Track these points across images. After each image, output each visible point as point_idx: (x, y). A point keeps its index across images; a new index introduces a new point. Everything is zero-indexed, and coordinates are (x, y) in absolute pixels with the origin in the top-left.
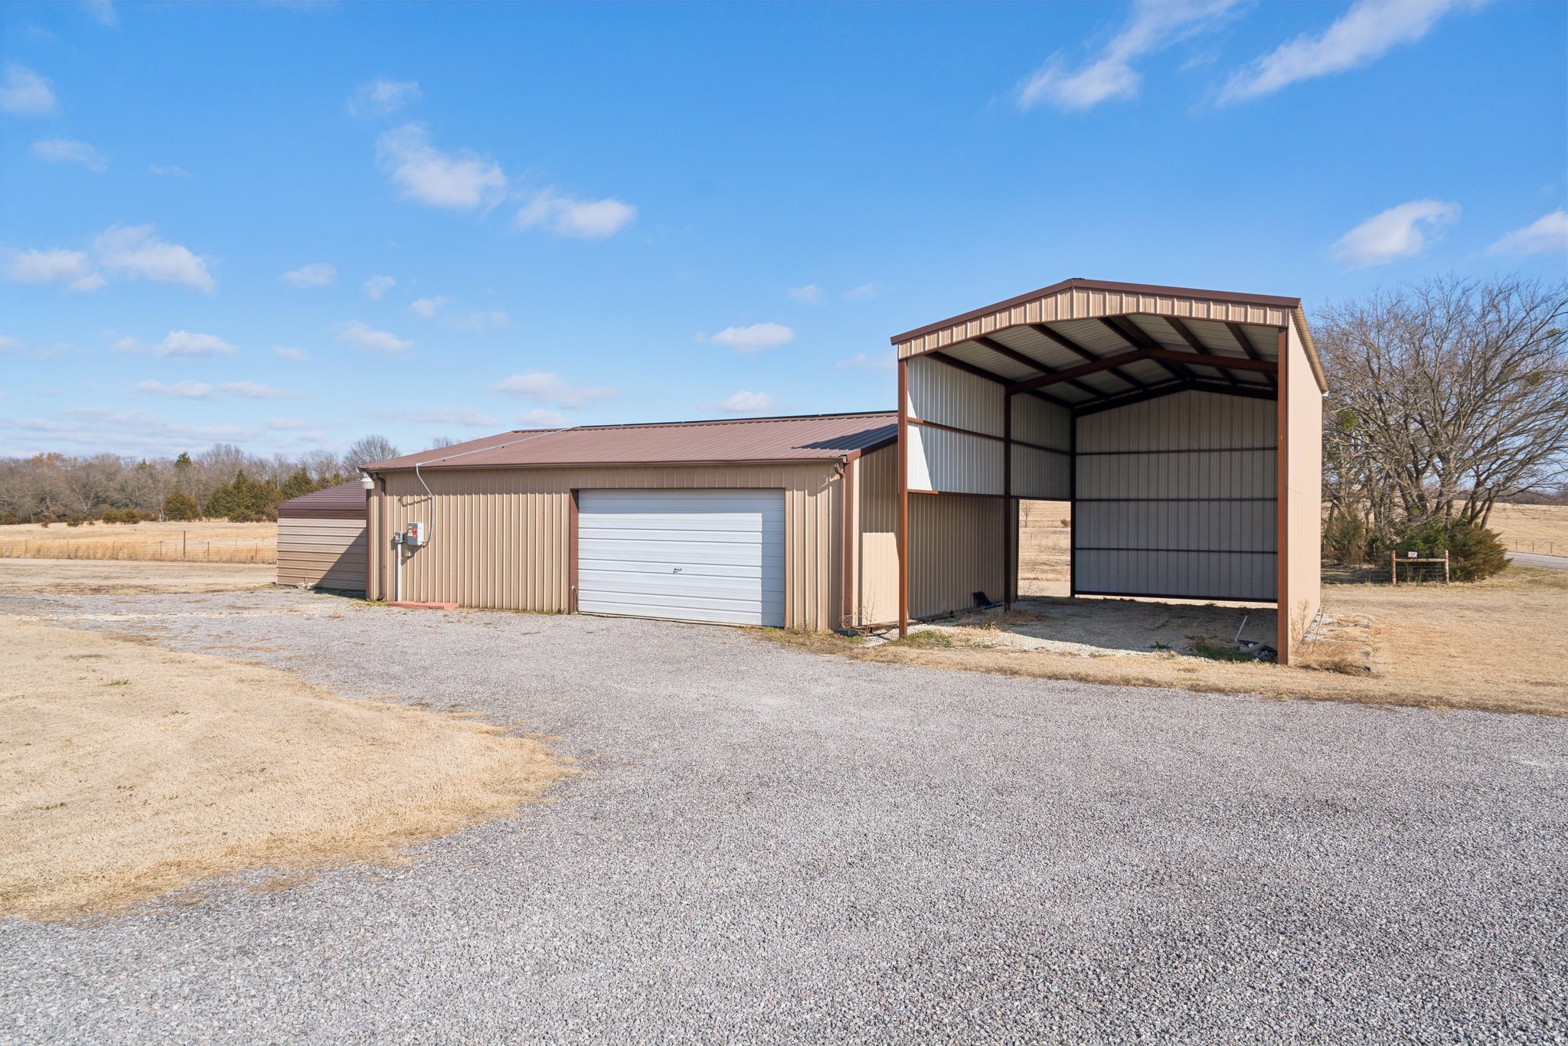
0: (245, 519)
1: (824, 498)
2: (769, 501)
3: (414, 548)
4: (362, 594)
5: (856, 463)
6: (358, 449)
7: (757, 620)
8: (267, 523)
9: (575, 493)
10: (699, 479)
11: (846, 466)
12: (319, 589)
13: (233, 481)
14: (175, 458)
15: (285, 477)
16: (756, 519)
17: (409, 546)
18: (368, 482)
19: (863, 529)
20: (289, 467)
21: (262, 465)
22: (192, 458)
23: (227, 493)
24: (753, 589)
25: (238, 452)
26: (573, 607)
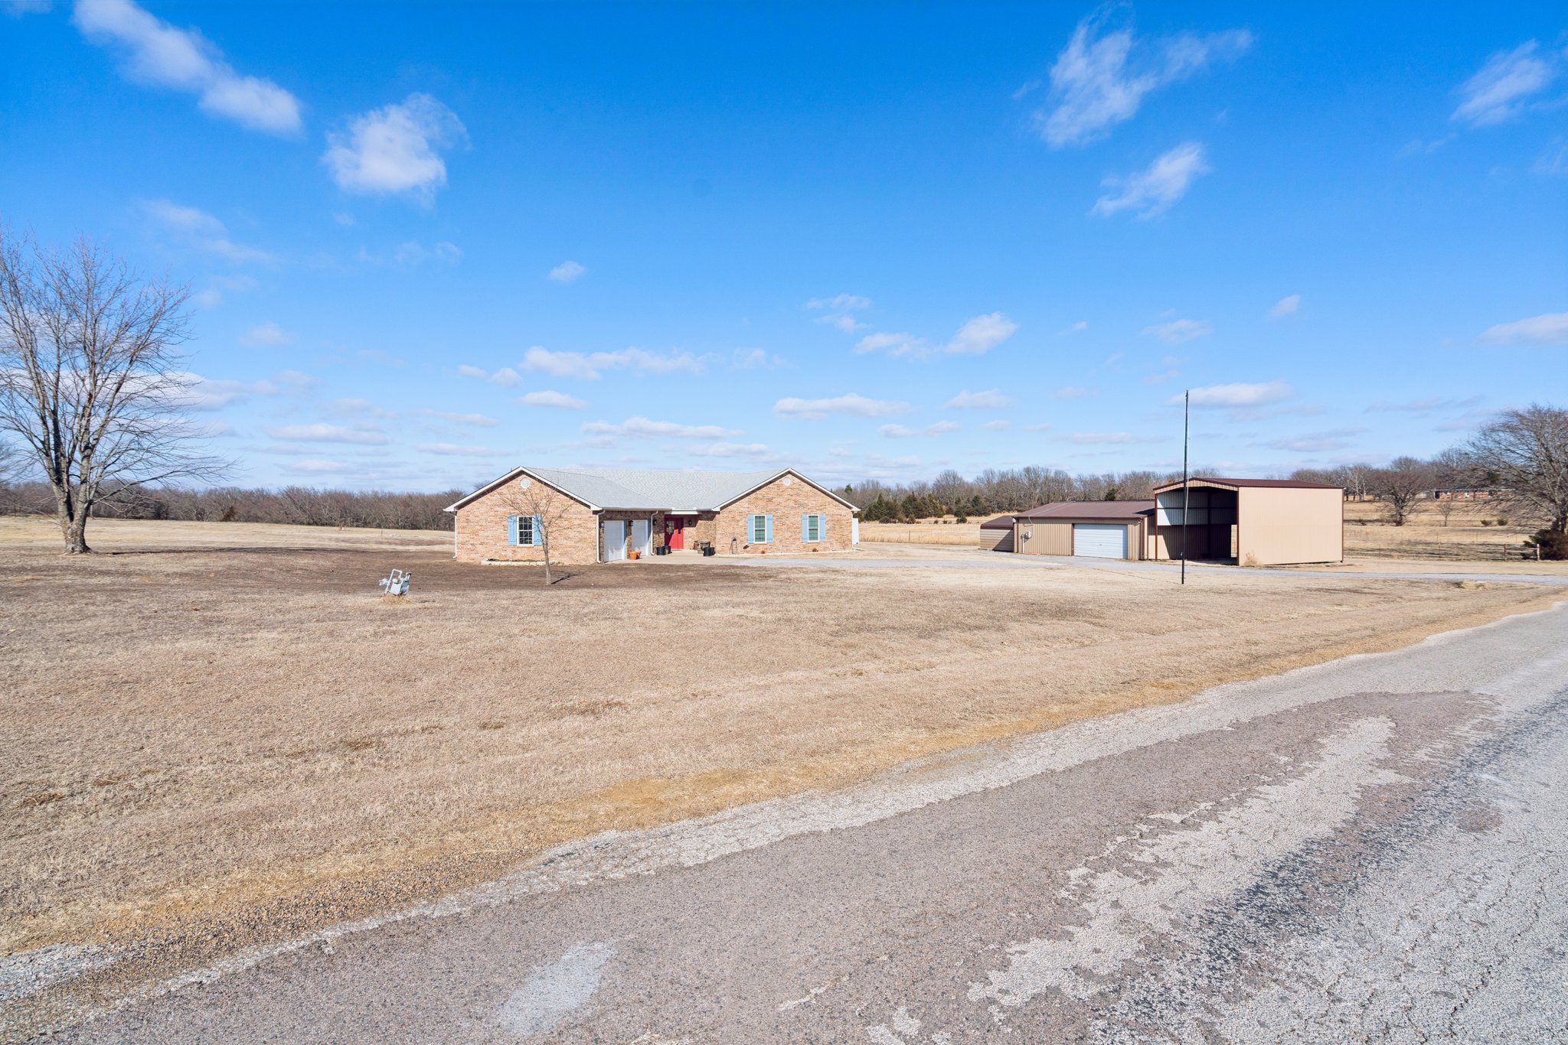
0: (887, 522)
1: (1138, 527)
2: (1124, 527)
3: (1028, 538)
4: (1012, 551)
5: (1146, 519)
6: (940, 479)
7: (1122, 557)
8: (900, 524)
9: (1073, 525)
10: (1106, 522)
11: (1143, 519)
12: (994, 550)
13: (876, 500)
14: (845, 487)
15: (903, 498)
16: (1122, 531)
17: (1026, 538)
18: (1014, 520)
19: (1149, 534)
20: (904, 491)
21: (888, 490)
22: (852, 486)
23: (875, 507)
24: (1121, 549)
25: (878, 483)
26: (1073, 554)
